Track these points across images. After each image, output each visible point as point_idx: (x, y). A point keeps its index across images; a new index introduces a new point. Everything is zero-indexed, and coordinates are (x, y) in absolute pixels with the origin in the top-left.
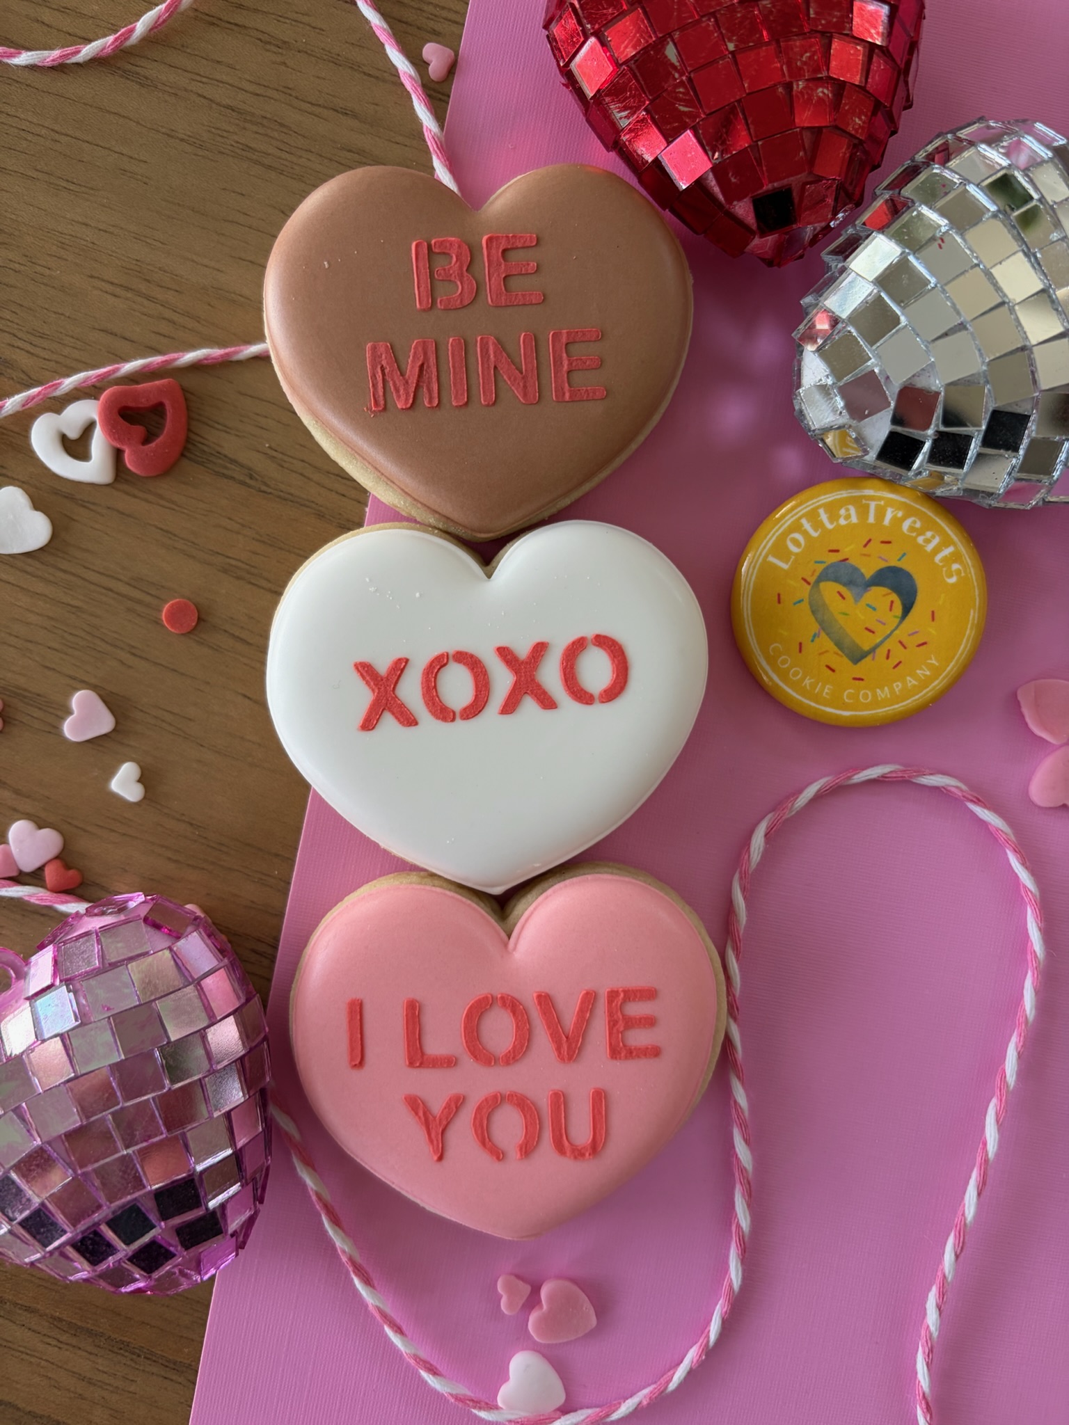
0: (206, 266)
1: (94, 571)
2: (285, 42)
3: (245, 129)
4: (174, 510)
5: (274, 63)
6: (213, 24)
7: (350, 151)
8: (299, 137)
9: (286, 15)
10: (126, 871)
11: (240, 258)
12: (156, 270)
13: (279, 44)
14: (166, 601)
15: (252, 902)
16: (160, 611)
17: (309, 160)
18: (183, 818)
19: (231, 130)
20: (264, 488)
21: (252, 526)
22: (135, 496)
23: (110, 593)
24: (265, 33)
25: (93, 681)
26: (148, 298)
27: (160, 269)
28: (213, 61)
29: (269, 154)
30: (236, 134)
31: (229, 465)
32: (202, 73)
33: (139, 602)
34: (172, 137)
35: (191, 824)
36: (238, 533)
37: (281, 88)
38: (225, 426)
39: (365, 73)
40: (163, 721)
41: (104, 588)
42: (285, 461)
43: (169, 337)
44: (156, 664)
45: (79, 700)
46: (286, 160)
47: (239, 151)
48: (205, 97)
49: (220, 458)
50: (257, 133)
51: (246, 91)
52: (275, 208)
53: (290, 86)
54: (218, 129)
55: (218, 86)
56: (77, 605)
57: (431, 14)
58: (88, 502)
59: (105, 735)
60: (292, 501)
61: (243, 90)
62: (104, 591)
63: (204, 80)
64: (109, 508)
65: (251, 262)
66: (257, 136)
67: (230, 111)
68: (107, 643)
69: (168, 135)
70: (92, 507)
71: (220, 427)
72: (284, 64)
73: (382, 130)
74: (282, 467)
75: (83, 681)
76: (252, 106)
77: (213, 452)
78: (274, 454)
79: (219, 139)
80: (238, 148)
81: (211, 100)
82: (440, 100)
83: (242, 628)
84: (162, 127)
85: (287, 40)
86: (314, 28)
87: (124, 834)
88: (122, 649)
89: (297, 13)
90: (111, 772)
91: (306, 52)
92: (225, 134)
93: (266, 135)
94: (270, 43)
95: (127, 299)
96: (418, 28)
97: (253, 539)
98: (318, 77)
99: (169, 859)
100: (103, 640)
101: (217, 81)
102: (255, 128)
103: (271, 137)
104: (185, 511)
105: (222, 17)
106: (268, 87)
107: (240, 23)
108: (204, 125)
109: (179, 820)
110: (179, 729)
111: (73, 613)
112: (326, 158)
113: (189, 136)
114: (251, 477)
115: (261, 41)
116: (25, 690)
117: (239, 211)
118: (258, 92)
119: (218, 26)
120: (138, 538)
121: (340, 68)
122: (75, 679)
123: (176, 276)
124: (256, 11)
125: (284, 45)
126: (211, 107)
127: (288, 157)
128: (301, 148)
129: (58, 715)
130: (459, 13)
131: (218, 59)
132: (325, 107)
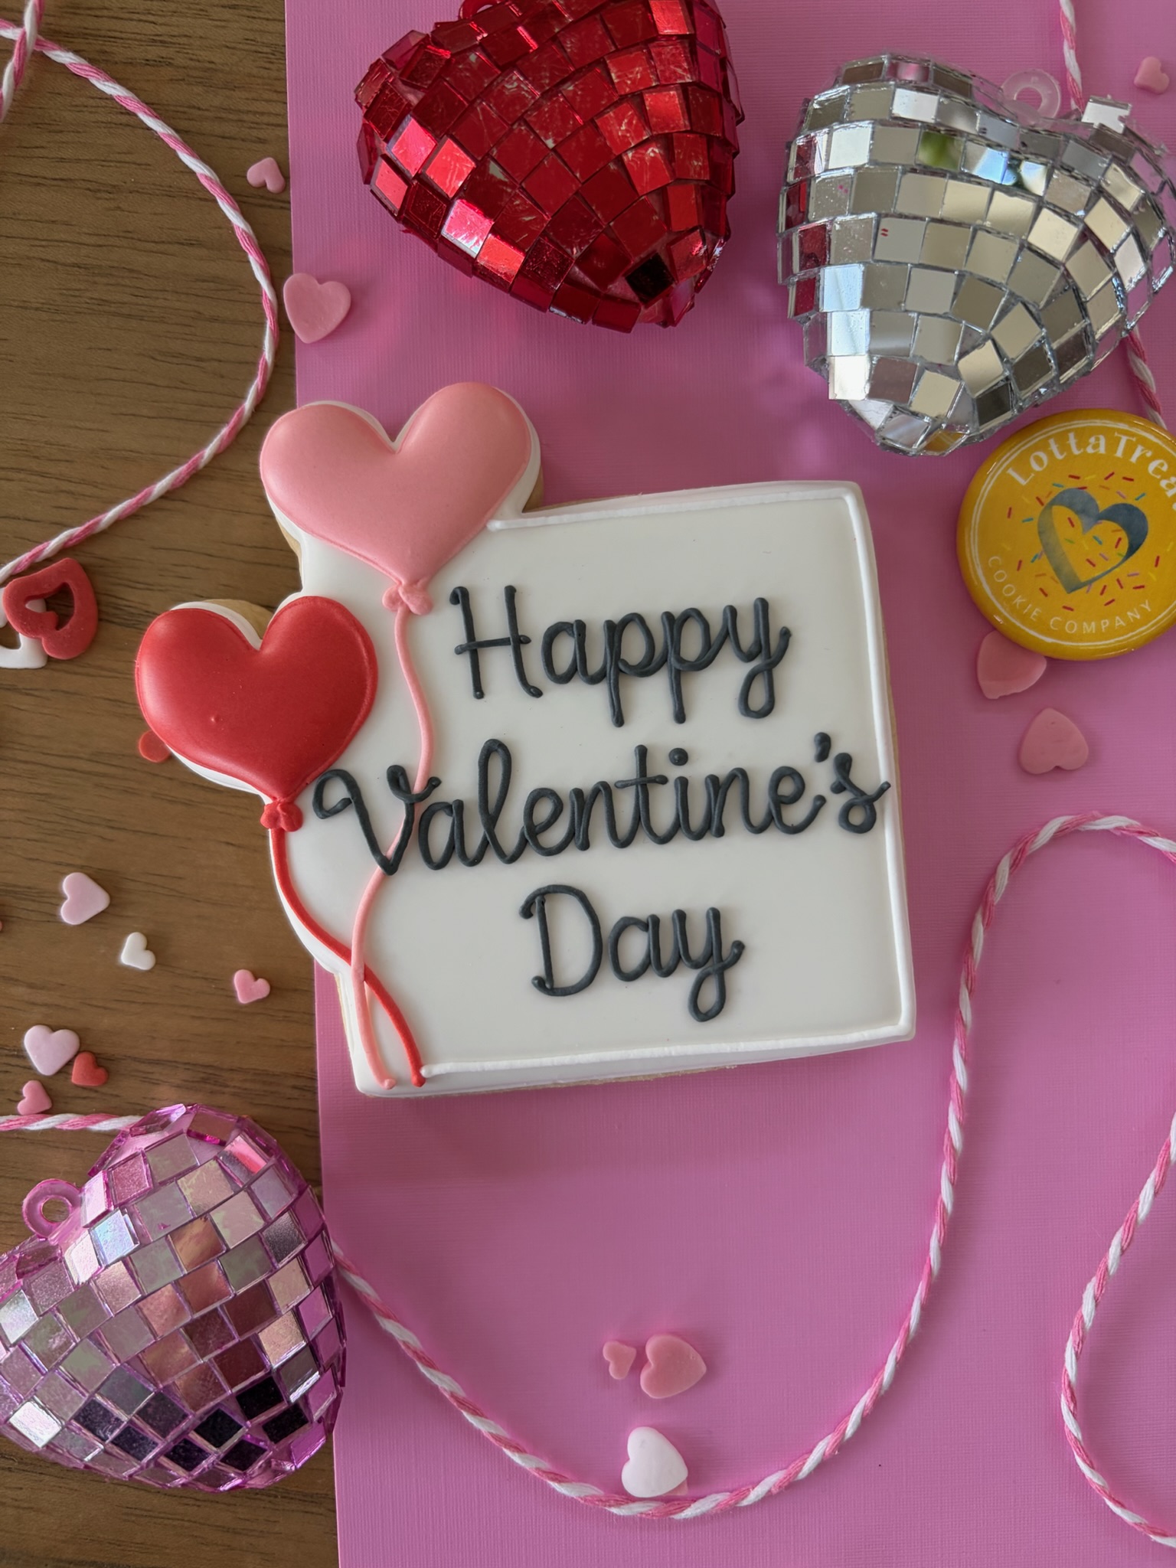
0: (90, 429)
1: (53, 755)
2: (114, 186)
3: (95, 283)
5: (108, 210)
6: (39, 184)
7: (204, 281)
8: (151, 279)
9: (109, 159)
10: (154, 1038)
11: (121, 414)
12: (43, 445)
13: (109, 189)
15: (282, 1040)
17: (165, 299)
18: (198, 975)
19: (83, 288)
22: (76, 673)
23: (74, 773)
24: (91, 181)
25: (79, 862)
26: (42, 475)
27: (46, 443)
28: (47, 222)
29: (126, 303)
30: (87, 290)
32: (40, 237)
33: (105, 775)
34: (26, 308)
35: (206, 979)
37: (121, 234)
38: (146, 584)
39: (200, 199)
40: (155, 885)
41: (66, 769)
44: (134, 832)
45: (68, 884)
47: (95, 307)
48: (48, 261)
50: (108, 284)
51: (88, 245)
52: (143, 355)
53: (130, 230)
54: (69, 289)
55: (59, 246)
56: (44, 792)
57: (253, 123)
58: (31, 689)
59: (103, 912)
61: (84, 244)
62: (68, 773)
63: (44, 243)
64: (53, 690)
65: (134, 415)
66: (109, 288)
67: (76, 268)
68: (83, 822)
69: (21, 307)
70: (36, 693)
72: (119, 208)
73: (230, 252)
75: (68, 865)
76: (97, 259)
79: (72, 299)
80: (94, 304)
81: (55, 262)
82: (282, 208)
84: (14, 300)
85: (116, 183)
86: (139, 165)
87: (144, 1003)
88: (98, 825)
89: (119, 153)
90: (117, 947)
91: (138, 192)
92: (77, 293)
93: (118, 285)
94: (99, 191)
95: (21, 480)
96: (243, 140)
98: (155, 214)
99: (193, 1017)
100: (77, 820)
101: (57, 241)
102: (105, 280)
103: (123, 285)
104: (128, 676)
105: (47, 176)
106: (109, 235)
107: (65, 177)
108: (54, 289)
109: (193, 978)
110: (172, 890)
111: (43, 801)
112: (183, 293)
113: (43, 303)
115: (90, 190)
116: (15, 886)
117: (109, 367)
118: (100, 243)
120: (88, 713)
121: (175, 200)
122: (60, 864)
123: (64, 446)
124: (78, 161)
125: (114, 189)
126: (57, 269)
127: (145, 301)
128: (156, 290)
129: (52, 904)
130: (279, 115)
131: (53, 219)
132: (170, 243)
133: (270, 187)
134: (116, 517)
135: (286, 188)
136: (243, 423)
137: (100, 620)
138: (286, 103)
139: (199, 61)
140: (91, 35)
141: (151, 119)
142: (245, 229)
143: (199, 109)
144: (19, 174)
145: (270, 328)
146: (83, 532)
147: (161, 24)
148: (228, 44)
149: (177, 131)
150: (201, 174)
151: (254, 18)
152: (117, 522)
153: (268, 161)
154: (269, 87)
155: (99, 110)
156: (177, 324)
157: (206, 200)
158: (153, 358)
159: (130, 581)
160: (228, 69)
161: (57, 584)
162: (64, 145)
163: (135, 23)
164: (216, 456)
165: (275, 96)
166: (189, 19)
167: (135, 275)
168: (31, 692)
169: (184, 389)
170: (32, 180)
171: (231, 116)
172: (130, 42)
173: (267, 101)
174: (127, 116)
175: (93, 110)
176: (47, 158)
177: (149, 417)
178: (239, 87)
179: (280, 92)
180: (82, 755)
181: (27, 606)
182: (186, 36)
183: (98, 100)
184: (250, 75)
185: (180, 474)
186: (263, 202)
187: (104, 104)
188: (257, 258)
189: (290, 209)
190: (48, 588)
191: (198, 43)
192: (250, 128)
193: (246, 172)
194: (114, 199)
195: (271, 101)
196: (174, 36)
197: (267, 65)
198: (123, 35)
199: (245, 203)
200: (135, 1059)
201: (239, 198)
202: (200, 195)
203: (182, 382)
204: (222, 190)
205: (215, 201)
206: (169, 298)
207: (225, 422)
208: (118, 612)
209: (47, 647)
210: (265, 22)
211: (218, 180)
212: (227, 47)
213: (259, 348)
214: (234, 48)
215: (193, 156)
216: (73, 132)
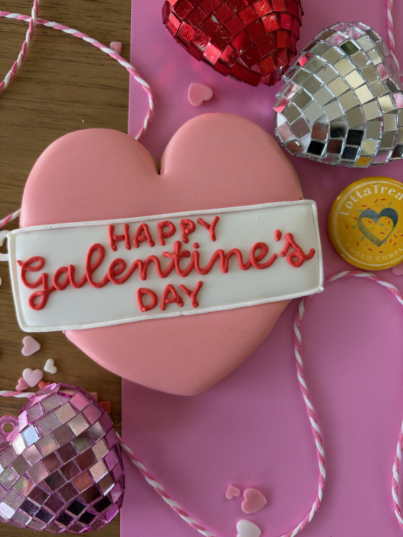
2: (48, 81)
3: (40, 116)
5: (45, 89)
7: (80, 115)
8: (61, 115)
9: (46, 71)
12: (19, 175)
17: (66, 122)
19: (35, 118)
24: (39, 79)
28: (23, 94)
29: (51, 124)
32: (20, 99)
34: (14, 125)
37: (50, 99)
53: (53, 97)
63: (21, 102)
72: (49, 89)
86: (57, 73)
90: (44, 364)
91: (56, 83)
92: (33, 120)
93: (48, 117)
94: (42, 83)
98: (63, 91)
101: (26, 101)
102: (44, 115)
103: (50, 117)
106: (45, 99)
107: (30, 78)
108: (25, 118)
113: (20, 124)
118: (42, 102)
121: (70, 85)
124: (35, 72)
125: (47, 82)
126: (26, 111)
128: (63, 119)
129: (19, 348)
132: (68, 102)
143: (79, 53)
171: (91, 56)
183: (42, 50)
187: (44, 51)
192: (98, 60)
194: (47, 86)
197: (105, 38)
216: (33, 61)
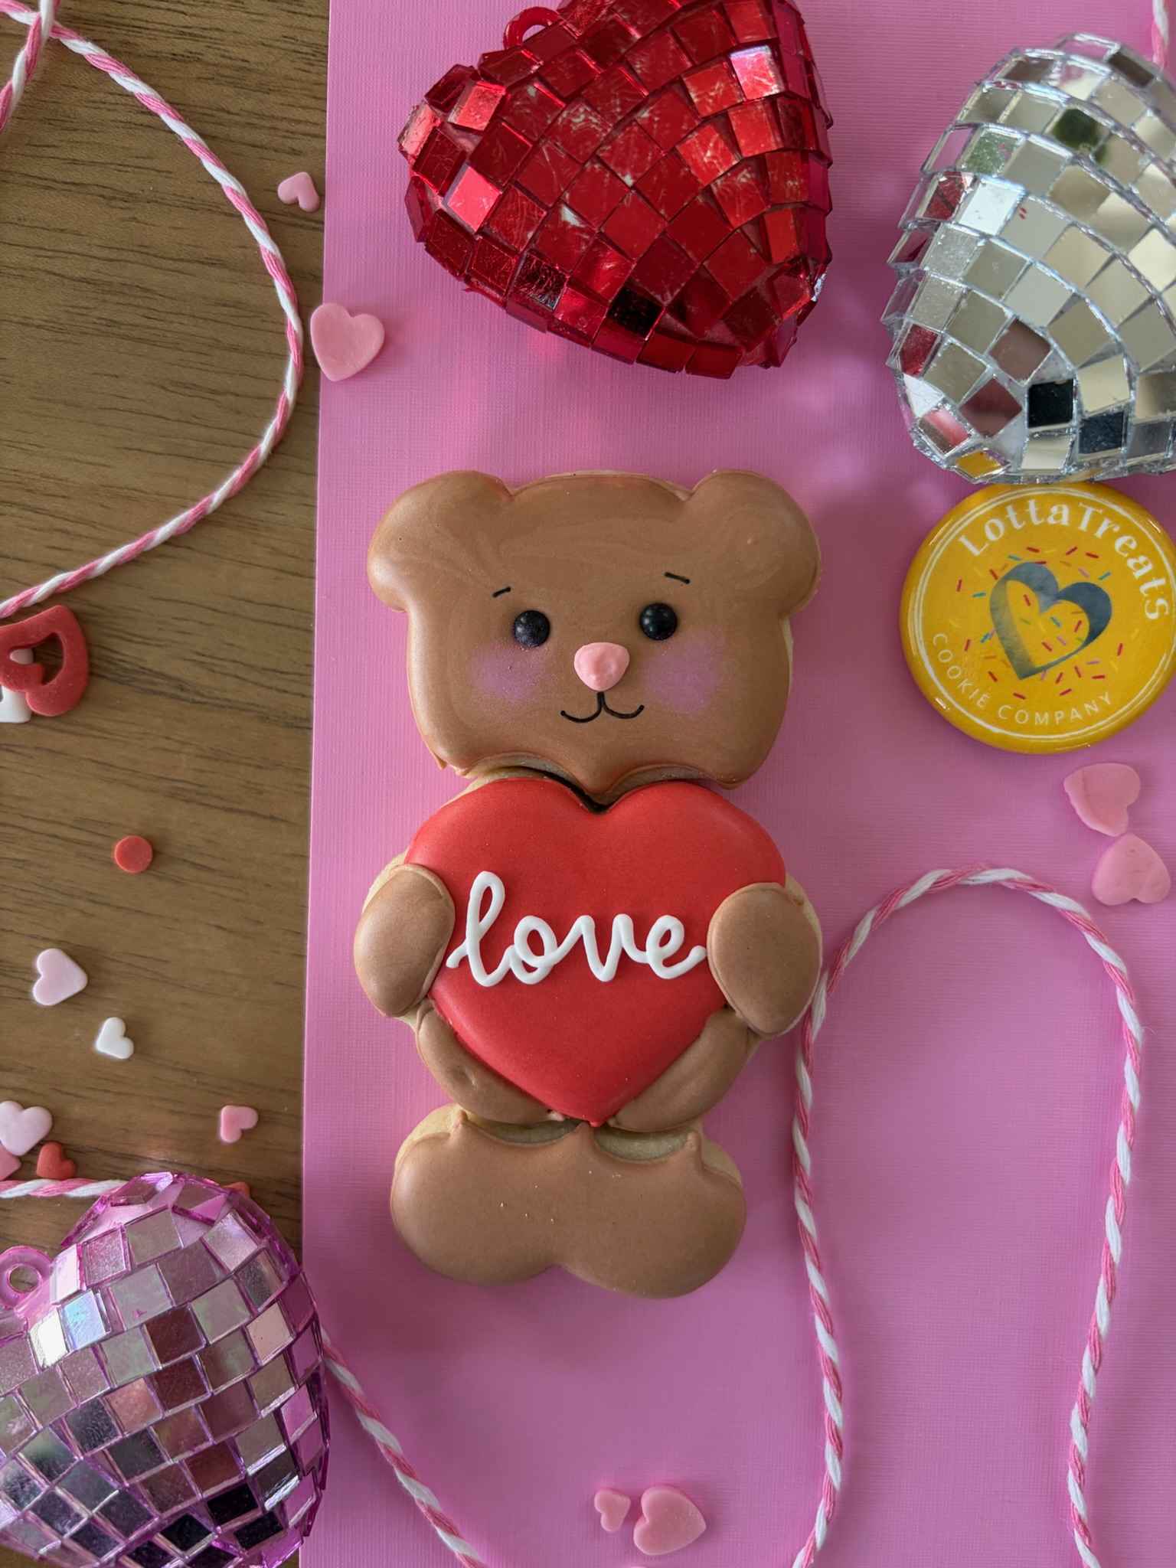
0: (92, 464)
1: (34, 818)
2: (131, 194)
3: (105, 301)
4: (106, 738)
5: (123, 220)
6: (48, 187)
7: (224, 305)
8: (166, 300)
9: (126, 163)
10: (128, 1131)
11: (127, 448)
12: (38, 477)
13: (125, 197)
14: (116, 839)
15: (267, 1144)
16: (112, 850)
17: (182, 324)
18: (178, 1066)
19: (91, 306)
20: (198, 699)
21: (193, 742)
22: (62, 731)
23: (56, 840)
24: (106, 187)
25: (56, 936)
26: (35, 510)
27: (42, 475)
28: (55, 230)
29: (137, 326)
30: (95, 308)
31: (156, 680)
32: (46, 247)
33: (89, 844)
34: (27, 325)
35: (188, 1072)
36: (179, 752)
37: (135, 248)
38: (143, 637)
39: (225, 214)
40: (138, 967)
41: (48, 835)
42: (215, 665)
43: (66, 550)
44: (118, 908)
45: (43, 960)
46: (156, 328)
47: (103, 328)
48: (54, 274)
49: (145, 674)
50: (119, 304)
51: (99, 259)
52: (154, 384)
53: (146, 244)
54: (75, 307)
55: (67, 258)
56: (22, 858)
57: (287, 132)
58: (13, 745)
59: (81, 993)
60: (231, 708)
61: (95, 257)
62: (48, 838)
63: (50, 254)
64: (37, 748)
65: (139, 450)
66: (120, 307)
67: (85, 284)
68: (63, 893)
69: (23, 324)
70: (18, 750)
71: (139, 639)
72: (134, 219)
73: (255, 275)
74: (213, 671)
75: (45, 939)
76: (107, 274)
77: (136, 668)
78: (203, 659)
79: (79, 318)
80: (102, 324)
81: (63, 276)
82: (314, 228)
83: (202, 854)
84: (14, 315)
85: (132, 191)
86: (160, 171)
87: (119, 1093)
88: (79, 897)
89: (137, 157)
90: (93, 1032)
91: (156, 202)
92: (84, 311)
93: (130, 304)
94: (114, 198)
95: (12, 515)
96: (276, 150)
97: (197, 756)
98: (174, 228)
99: (171, 1111)
100: (57, 891)
101: (65, 252)
102: (115, 299)
103: (135, 306)
104: (119, 738)
105: (57, 178)
106: (122, 249)
107: (77, 181)
108: (59, 306)
109: (174, 1069)
110: (156, 973)
111: (21, 868)
112: (200, 318)
113: (46, 321)
114: (182, 689)
115: (105, 197)
117: (115, 395)
118: (112, 257)
119: (54, 189)
120: (74, 775)
121: (198, 213)
122: (36, 937)
123: (61, 480)
124: (92, 163)
125: (131, 197)
126: (64, 284)
127: (158, 324)
128: (171, 313)
129: (24, 980)
130: (317, 124)
131: (62, 228)
132: (188, 261)
133: (303, 204)
134: (113, 564)
135: (320, 206)
136: (258, 465)
137: (91, 674)
138: (325, 111)
139: (231, 58)
140: (113, 23)
141: (174, 121)
142: (273, 251)
143: (229, 112)
144: (26, 175)
145: (294, 363)
146: (77, 577)
147: (192, 15)
148: (264, 41)
149: (202, 136)
150: (227, 187)
151: (296, 13)
152: (116, 568)
153: (302, 177)
154: (307, 93)
155: (118, 107)
156: (192, 352)
157: (231, 215)
158: (163, 388)
159: (126, 633)
160: (263, 69)
161: (44, 635)
162: (78, 145)
163: (163, 12)
164: (227, 501)
165: (313, 103)
166: (223, 11)
167: (149, 295)
168: (11, 748)
169: (196, 424)
170: (40, 182)
171: (264, 123)
172: (155, 33)
173: (304, 107)
174: (150, 117)
175: (111, 107)
176: (59, 158)
177: (156, 453)
178: (274, 91)
179: (319, 99)
180: (65, 821)
181: (12, 657)
182: (218, 29)
183: (117, 97)
184: (287, 78)
185: (186, 519)
186: (293, 220)
187: (124, 101)
188: (283, 284)
189: (323, 231)
190: (34, 638)
191: (231, 38)
192: (284, 137)
193: (276, 186)
194: (129, 208)
195: (308, 108)
196: (206, 29)
197: (307, 67)
198: (149, 26)
199: (274, 220)
200: (106, 1153)
201: (266, 215)
202: (225, 209)
203: (195, 416)
204: (248, 206)
205: (240, 217)
206: (185, 322)
207: (237, 463)
208: (110, 666)
209: (31, 702)
210: (306, 18)
211: (245, 194)
212: (263, 44)
213: (279, 382)
214: (270, 46)
215: (219, 166)
216: (88, 131)
